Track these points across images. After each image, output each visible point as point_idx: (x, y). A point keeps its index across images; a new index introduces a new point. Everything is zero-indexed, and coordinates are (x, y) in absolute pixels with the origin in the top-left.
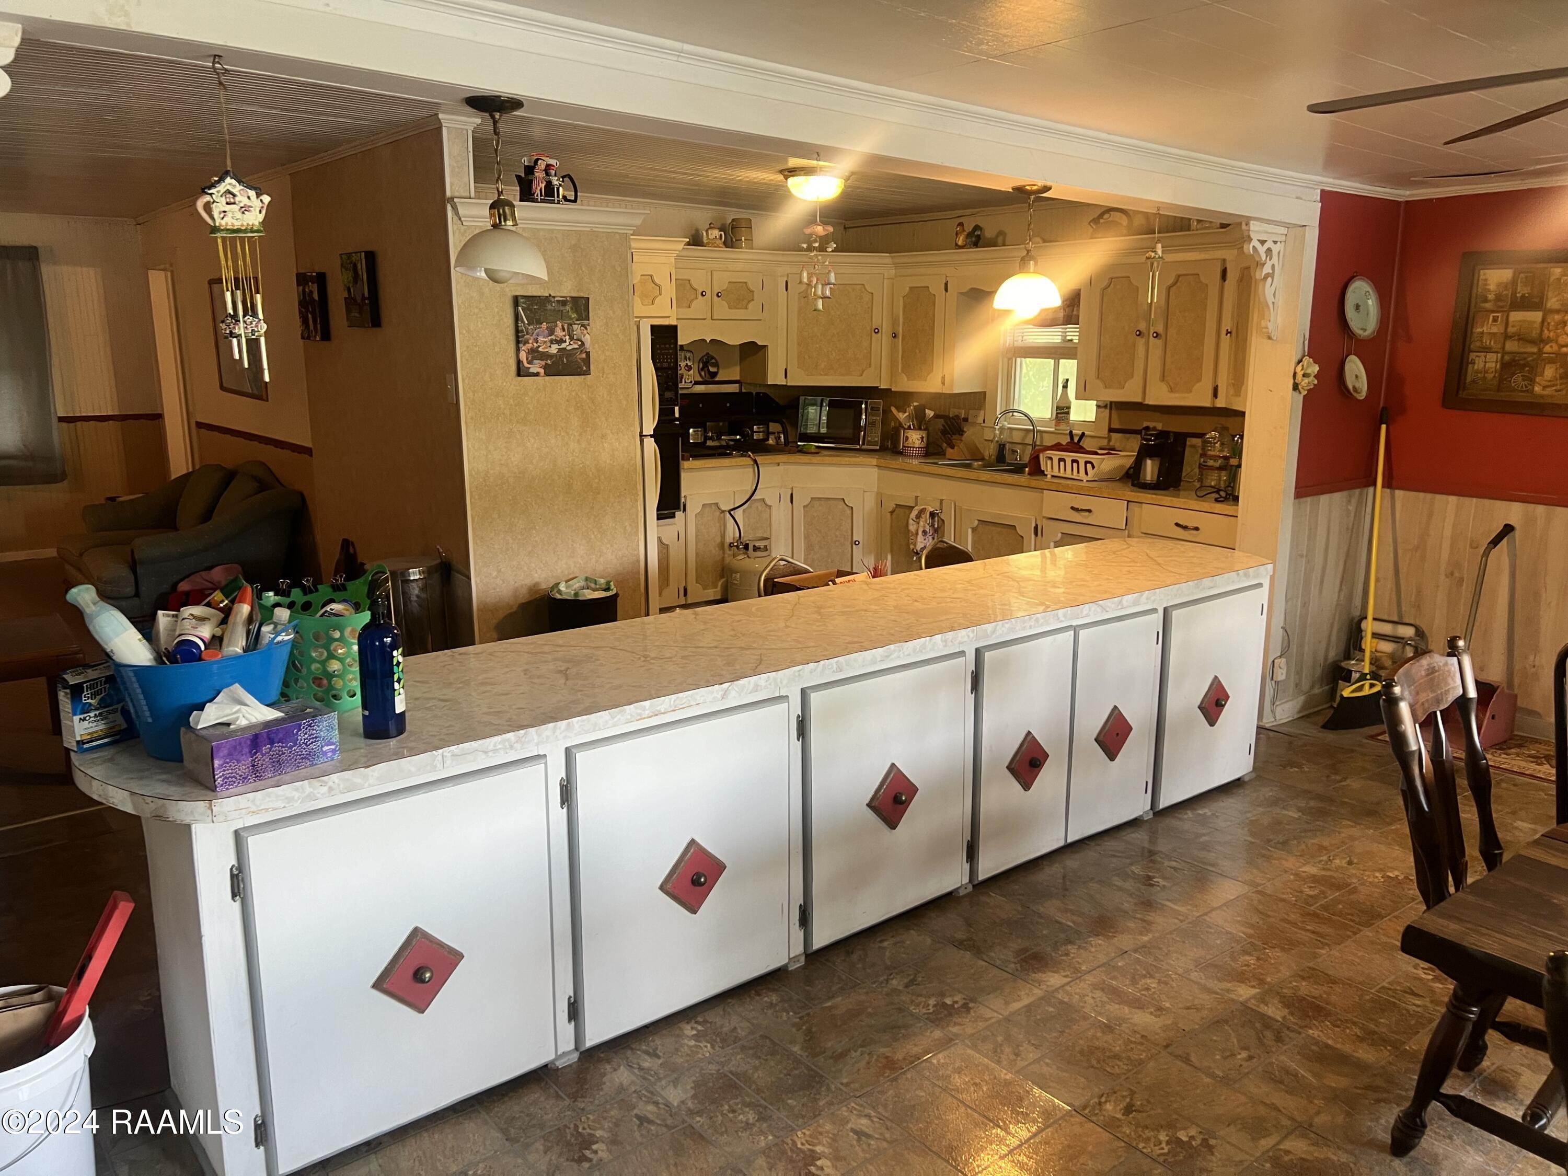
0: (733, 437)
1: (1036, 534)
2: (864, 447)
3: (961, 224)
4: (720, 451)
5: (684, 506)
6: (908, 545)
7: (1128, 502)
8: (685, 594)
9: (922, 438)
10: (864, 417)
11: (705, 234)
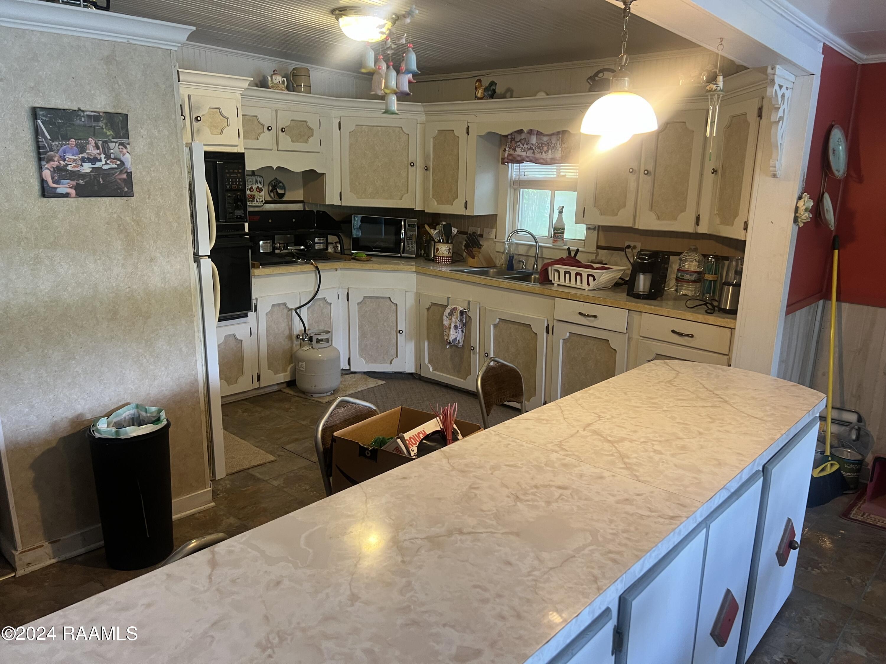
0: (298, 247)
1: (548, 332)
2: (404, 255)
3: (479, 81)
4: (287, 259)
5: (256, 307)
6: (442, 336)
7: (629, 310)
8: (259, 379)
9: (449, 249)
10: (403, 231)
11: (269, 79)
